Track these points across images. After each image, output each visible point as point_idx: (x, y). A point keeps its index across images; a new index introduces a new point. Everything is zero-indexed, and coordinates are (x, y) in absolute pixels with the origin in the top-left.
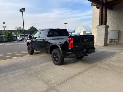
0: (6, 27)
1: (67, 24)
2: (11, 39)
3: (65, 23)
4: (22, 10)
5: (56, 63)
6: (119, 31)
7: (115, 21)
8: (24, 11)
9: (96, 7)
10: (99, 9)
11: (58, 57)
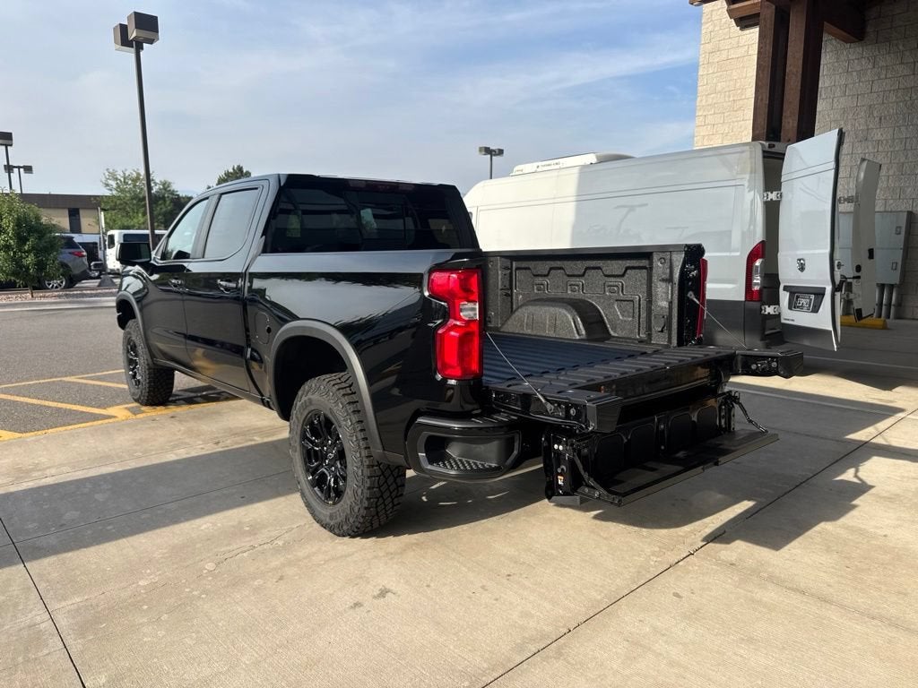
0: (28, 169)
1: (501, 152)
2: (41, 266)
3: (488, 151)
4: (133, 34)
5: (326, 511)
6: (910, 214)
7: (878, 135)
8: (151, 42)
9: (729, 11)
10: (753, 34)
11: (341, 455)
